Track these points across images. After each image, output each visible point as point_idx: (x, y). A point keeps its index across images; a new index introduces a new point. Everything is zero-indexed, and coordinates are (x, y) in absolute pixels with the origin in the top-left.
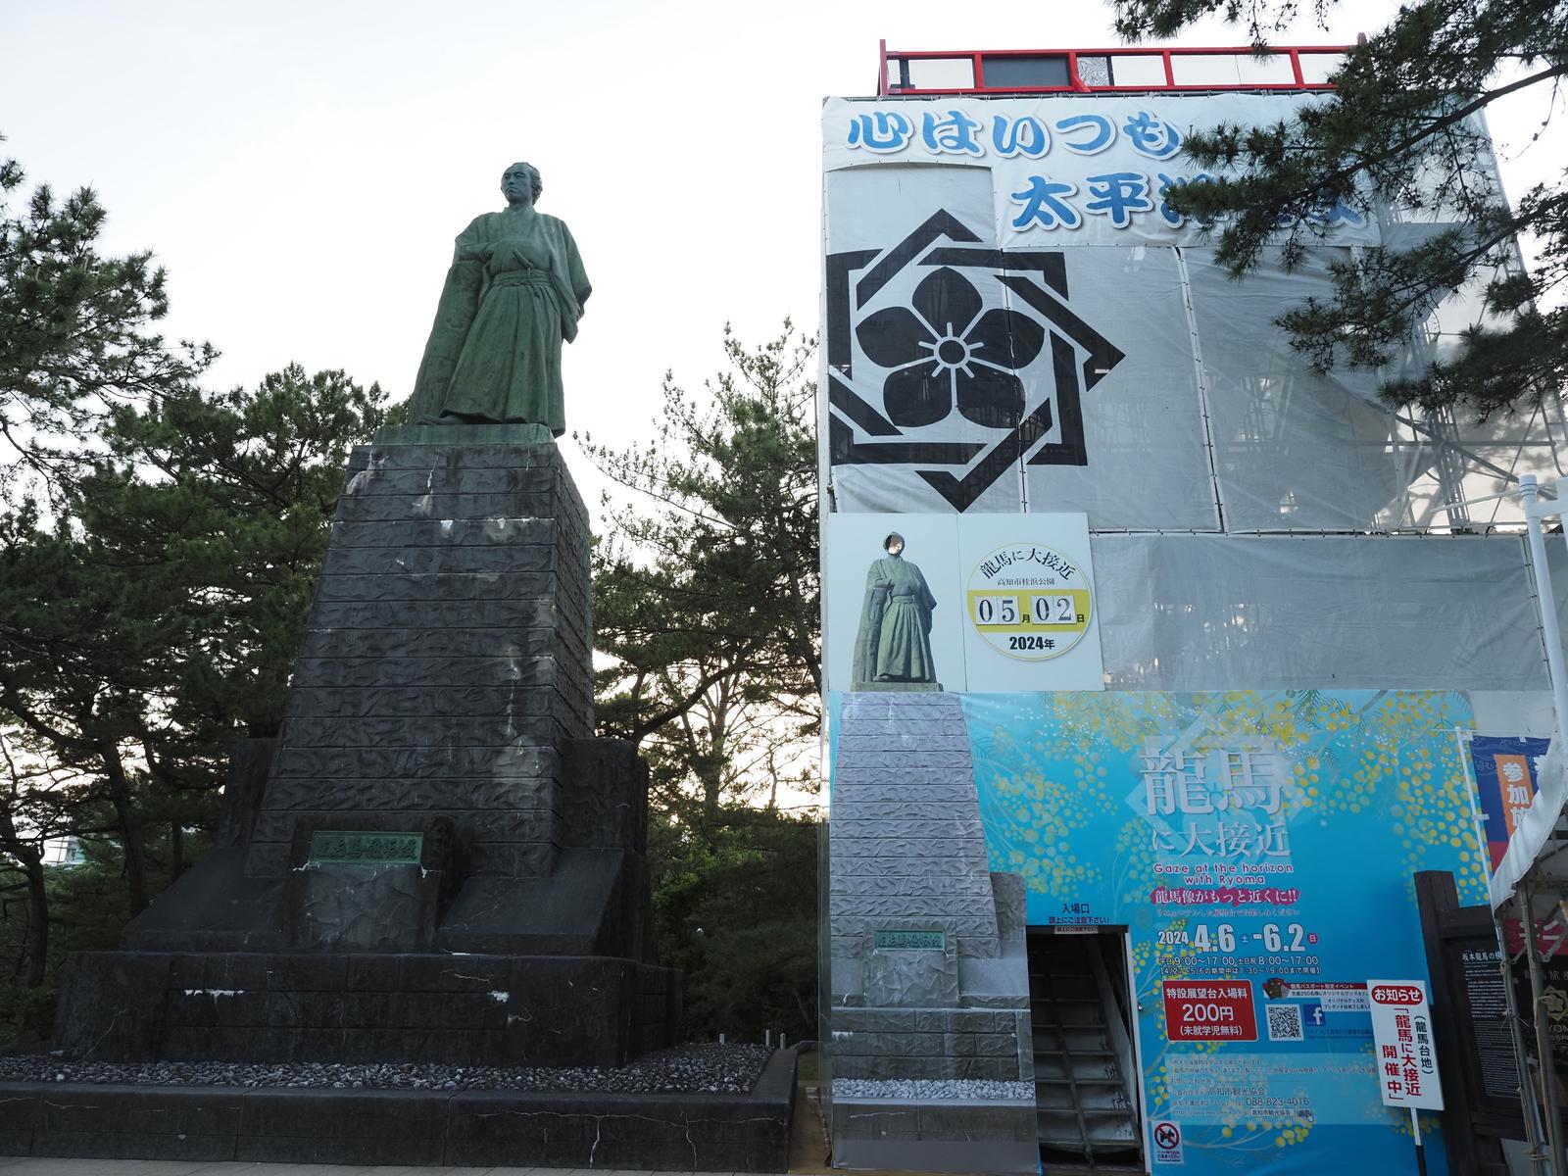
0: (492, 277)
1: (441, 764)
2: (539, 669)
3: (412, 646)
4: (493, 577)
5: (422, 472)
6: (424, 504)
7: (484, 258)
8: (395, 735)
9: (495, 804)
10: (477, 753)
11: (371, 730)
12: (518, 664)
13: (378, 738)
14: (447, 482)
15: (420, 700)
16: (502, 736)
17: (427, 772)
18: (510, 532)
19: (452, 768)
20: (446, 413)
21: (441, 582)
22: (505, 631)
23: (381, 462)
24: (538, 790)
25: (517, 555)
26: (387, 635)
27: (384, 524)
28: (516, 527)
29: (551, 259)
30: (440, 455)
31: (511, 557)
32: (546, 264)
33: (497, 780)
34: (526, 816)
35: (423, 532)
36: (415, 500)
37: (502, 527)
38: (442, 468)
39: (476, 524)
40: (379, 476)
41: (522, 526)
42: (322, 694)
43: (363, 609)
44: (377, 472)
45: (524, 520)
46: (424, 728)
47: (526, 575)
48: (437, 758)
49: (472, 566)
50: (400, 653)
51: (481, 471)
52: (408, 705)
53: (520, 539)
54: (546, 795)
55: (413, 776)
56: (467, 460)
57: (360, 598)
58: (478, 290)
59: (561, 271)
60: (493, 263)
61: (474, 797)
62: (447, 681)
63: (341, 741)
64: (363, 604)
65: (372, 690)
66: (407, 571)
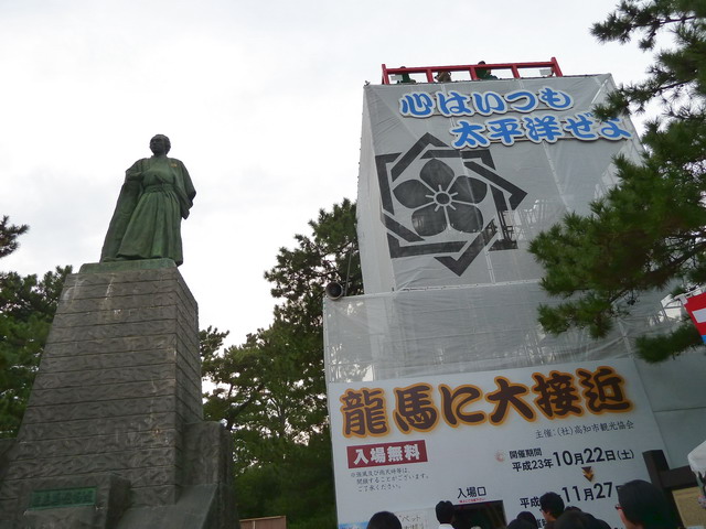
0: (144, 189)
1: (111, 444)
2: (167, 386)
5: (104, 285)
6: (105, 302)
7: (141, 178)
8: (85, 430)
11: (72, 428)
13: (75, 433)
15: (101, 408)
16: (147, 425)
17: (103, 450)
18: (151, 314)
19: (118, 446)
20: (119, 256)
23: (82, 281)
24: (168, 453)
25: (155, 326)
26: (84, 374)
29: (174, 178)
30: (114, 276)
31: (152, 327)
32: (172, 181)
35: (104, 317)
36: (100, 301)
38: (115, 283)
39: (133, 312)
43: (70, 360)
46: (102, 425)
48: (109, 441)
49: (131, 333)
53: (157, 317)
54: (172, 456)
55: (94, 453)
56: (129, 279)
57: (68, 355)
58: (137, 195)
59: (180, 185)
60: (145, 181)
61: (130, 461)
66: (95, 339)
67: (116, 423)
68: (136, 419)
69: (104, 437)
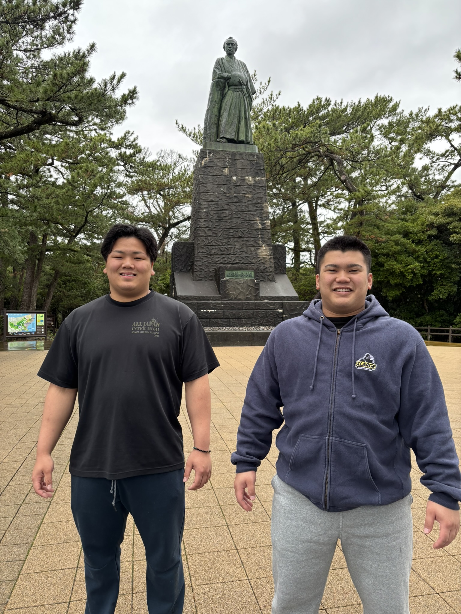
0: (229, 87)
1: (243, 251)
2: (267, 225)
3: (230, 217)
4: (250, 196)
5: (224, 160)
6: (226, 171)
8: (229, 243)
9: (259, 262)
10: (253, 249)
11: (222, 241)
12: (260, 223)
13: (224, 244)
14: (233, 164)
15: (235, 232)
16: (259, 244)
17: (240, 254)
18: (253, 182)
19: (246, 252)
20: (223, 138)
21: (235, 197)
22: (255, 213)
23: (211, 155)
24: (270, 259)
25: (256, 190)
26: (223, 213)
27: (216, 177)
28: (255, 180)
29: (247, 81)
30: (229, 154)
31: (254, 190)
33: (259, 256)
34: (267, 266)
35: (227, 180)
36: (223, 169)
37: (251, 180)
38: (230, 159)
39: (243, 179)
40: (211, 160)
41: (257, 180)
42: (206, 230)
43: (214, 204)
44: (210, 158)
45: (257, 178)
46: (237, 241)
47: (260, 196)
48: (242, 250)
49: (244, 192)
50: (227, 218)
51: (242, 161)
52: (231, 234)
53: (257, 185)
54: (272, 260)
55: (235, 255)
56: (237, 157)
57: (212, 201)
59: (249, 86)
61: (253, 260)
62: (241, 227)
63: (214, 244)
64: (214, 203)
65: (221, 230)
66: (225, 193)
67: (243, 241)
68: (253, 240)
69: (238, 247)
